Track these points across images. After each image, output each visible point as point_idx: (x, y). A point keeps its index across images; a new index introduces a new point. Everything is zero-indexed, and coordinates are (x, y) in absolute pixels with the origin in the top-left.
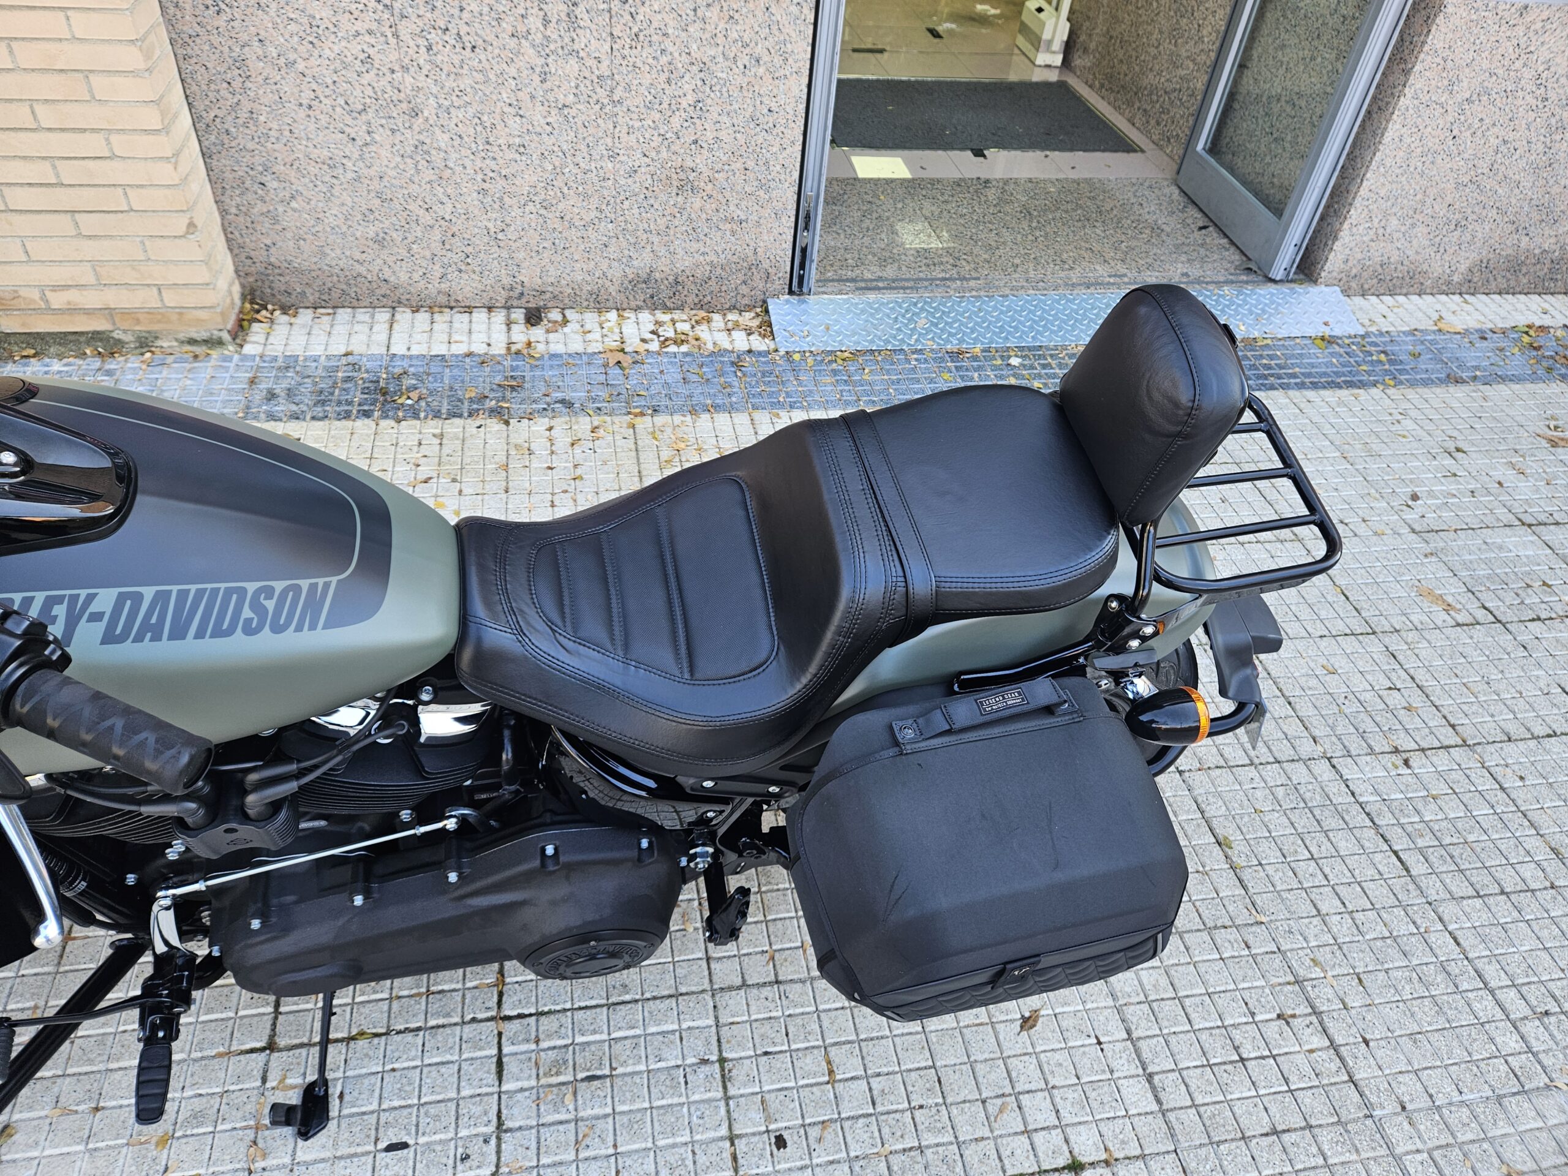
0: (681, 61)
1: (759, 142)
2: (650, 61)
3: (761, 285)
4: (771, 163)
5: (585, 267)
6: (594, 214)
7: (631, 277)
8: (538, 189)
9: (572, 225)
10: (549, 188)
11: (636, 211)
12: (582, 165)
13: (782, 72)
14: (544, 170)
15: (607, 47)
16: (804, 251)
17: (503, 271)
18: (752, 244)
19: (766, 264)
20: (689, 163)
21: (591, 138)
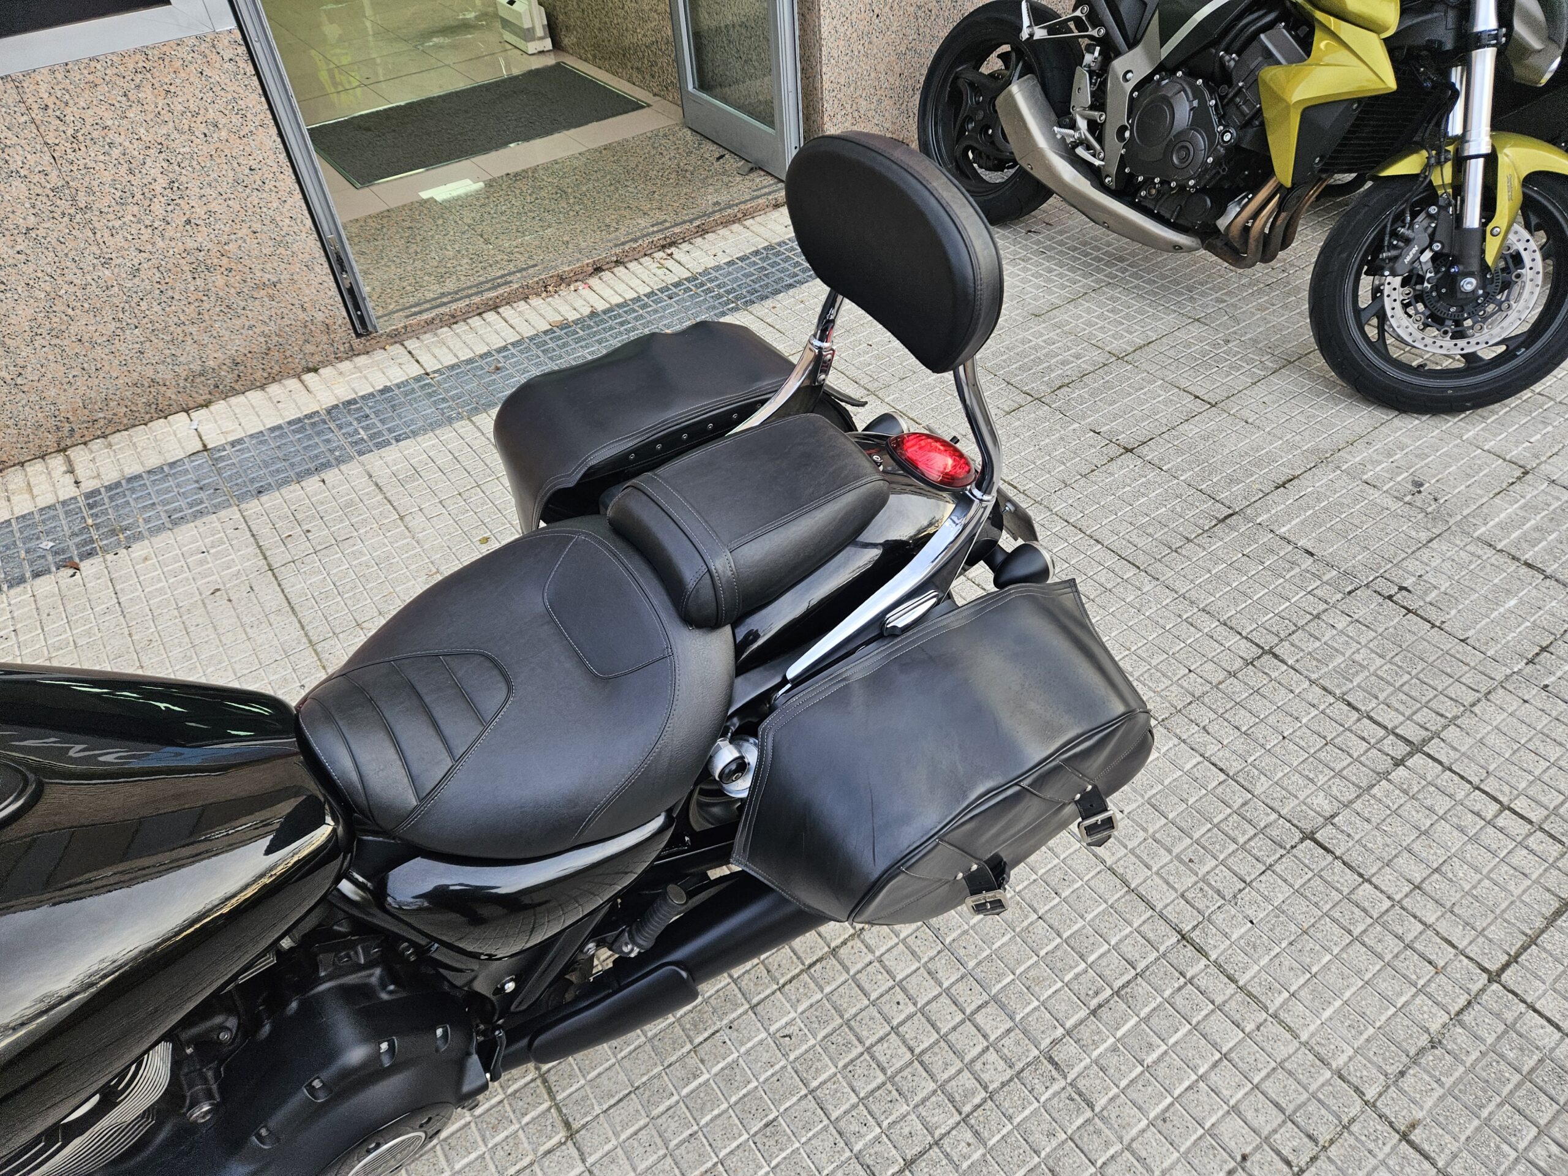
0: (135, 150)
1: (255, 203)
2: (102, 158)
3: (325, 338)
4: (278, 219)
5: (129, 381)
6: (112, 326)
7: (184, 375)
8: (39, 319)
9: (94, 344)
10: (51, 315)
11: (157, 308)
12: (75, 281)
13: (246, 130)
14: (37, 300)
15: (47, 158)
16: (351, 291)
17: (39, 415)
18: (296, 302)
19: (320, 317)
20: (191, 244)
21: (73, 252)
